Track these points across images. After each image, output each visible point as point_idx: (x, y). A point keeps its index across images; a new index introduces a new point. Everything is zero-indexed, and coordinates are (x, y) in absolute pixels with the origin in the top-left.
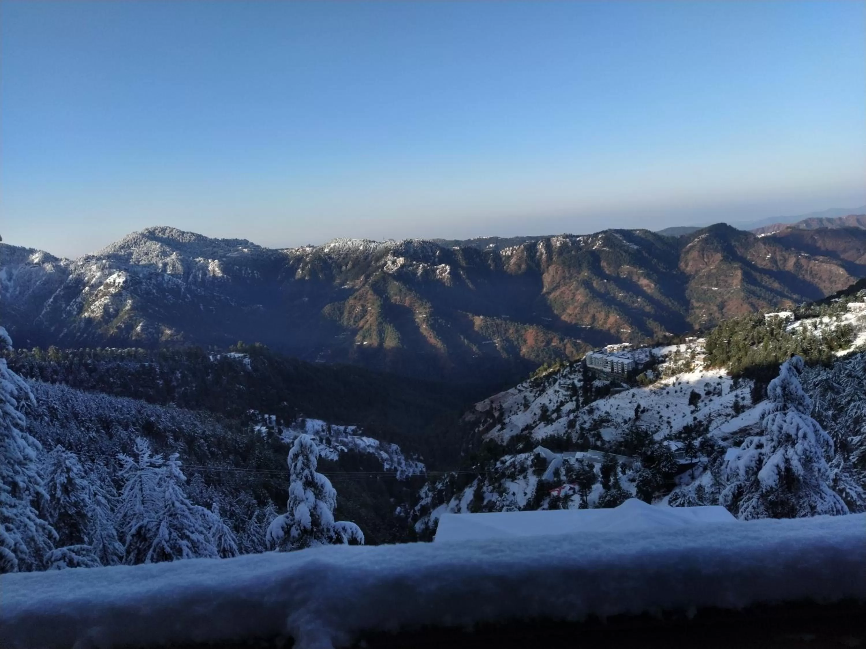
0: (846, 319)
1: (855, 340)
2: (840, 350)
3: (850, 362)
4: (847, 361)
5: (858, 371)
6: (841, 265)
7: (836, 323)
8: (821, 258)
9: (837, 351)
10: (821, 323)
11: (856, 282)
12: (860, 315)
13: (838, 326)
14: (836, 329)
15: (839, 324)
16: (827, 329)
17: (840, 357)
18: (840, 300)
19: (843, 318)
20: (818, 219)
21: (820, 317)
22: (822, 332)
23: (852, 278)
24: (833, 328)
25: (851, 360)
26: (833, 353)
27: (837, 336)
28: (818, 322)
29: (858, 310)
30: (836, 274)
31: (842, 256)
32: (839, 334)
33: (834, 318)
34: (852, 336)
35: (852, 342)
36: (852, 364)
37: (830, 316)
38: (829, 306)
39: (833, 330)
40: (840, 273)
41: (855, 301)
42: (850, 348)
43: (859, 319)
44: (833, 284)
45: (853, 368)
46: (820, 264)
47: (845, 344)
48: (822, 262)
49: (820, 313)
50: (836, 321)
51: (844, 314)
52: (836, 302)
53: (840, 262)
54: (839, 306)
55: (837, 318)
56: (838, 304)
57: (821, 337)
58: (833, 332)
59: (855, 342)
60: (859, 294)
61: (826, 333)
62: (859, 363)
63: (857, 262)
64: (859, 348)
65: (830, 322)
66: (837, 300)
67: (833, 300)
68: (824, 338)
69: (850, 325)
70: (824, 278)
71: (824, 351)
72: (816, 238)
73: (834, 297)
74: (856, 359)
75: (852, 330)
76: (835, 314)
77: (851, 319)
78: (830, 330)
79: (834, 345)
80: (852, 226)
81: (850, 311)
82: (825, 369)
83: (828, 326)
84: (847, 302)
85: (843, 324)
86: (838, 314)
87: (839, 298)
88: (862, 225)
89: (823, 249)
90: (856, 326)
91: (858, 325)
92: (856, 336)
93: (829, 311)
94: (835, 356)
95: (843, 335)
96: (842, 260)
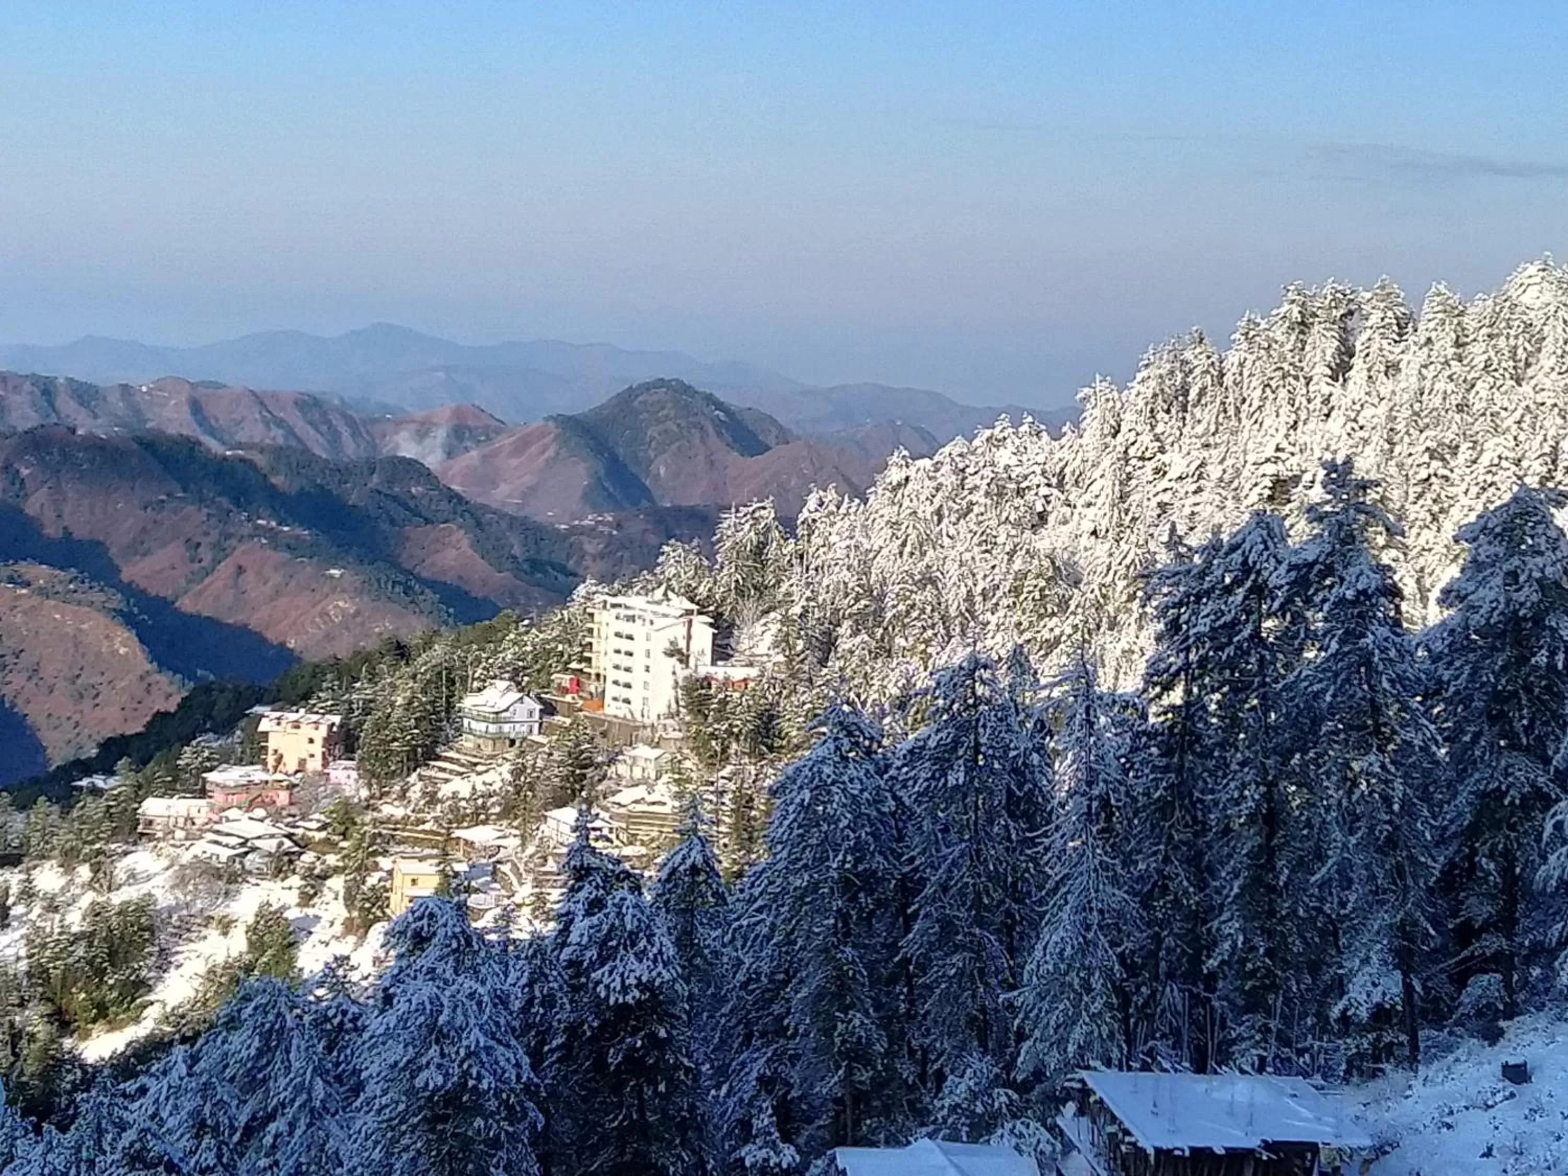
0: (132, 876)
1: (159, 979)
2: (98, 1027)
3: (143, 1090)
4: (130, 1086)
5: (170, 1132)
6: (119, 612)
7: (89, 898)
8: (40, 573)
9: (86, 1036)
10: (28, 894)
11: (177, 699)
12: (186, 857)
13: (96, 912)
14: (86, 927)
15: (100, 899)
16: (52, 924)
17: (97, 1069)
18: (112, 782)
19: (121, 869)
20: (35, 379)
21: (26, 863)
22: (30, 942)
23: (164, 680)
24: (75, 920)
25: (143, 1079)
26: (68, 1043)
27: (90, 963)
28: (14, 890)
29: (180, 834)
30: (99, 654)
31: (126, 575)
32: (100, 949)
33: (84, 872)
34: (151, 961)
35: (150, 989)
36: (147, 1100)
37: (69, 860)
38: (65, 812)
39: (75, 929)
40: (114, 653)
41: (169, 791)
42: (137, 1020)
43: (181, 881)
44: (87, 703)
45: (153, 1117)
46: (35, 600)
47: (118, 1002)
48: (43, 592)
49: (25, 843)
50: (90, 885)
51: (126, 853)
52: (95, 792)
53: (117, 600)
54: (108, 814)
55: (96, 869)
56: (103, 803)
57: (23, 966)
58: (78, 937)
59: (160, 987)
60: (187, 756)
61: (44, 946)
62: (176, 1091)
63: (186, 604)
64: (176, 1017)
65: (64, 890)
66: (99, 781)
67: (84, 782)
68: (39, 974)
69: (143, 907)
70: (48, 671)
71: (32, 1037)
72: (25, 472)
73: (86, 767)
74: (165, 1073)
75: (151, 929)
76: (87, 849)
77: (149, 878)
78: (64, 930)
79: (74, 1006)
80: (172, 431)
81: (151, 837)
82: (38, 1130)
83: (56, 909)
84: (140, 793)
85: (117, 898)
86: (99, 852)
87: (109, 772)
88: (212, 432)
89: (52, 530)
90: (170, 911)
91: (177, 907)
92: (164, 961)
93: (64, 837)
94: (76, 1061)
95: (112, 955)
96: (128, 590)
